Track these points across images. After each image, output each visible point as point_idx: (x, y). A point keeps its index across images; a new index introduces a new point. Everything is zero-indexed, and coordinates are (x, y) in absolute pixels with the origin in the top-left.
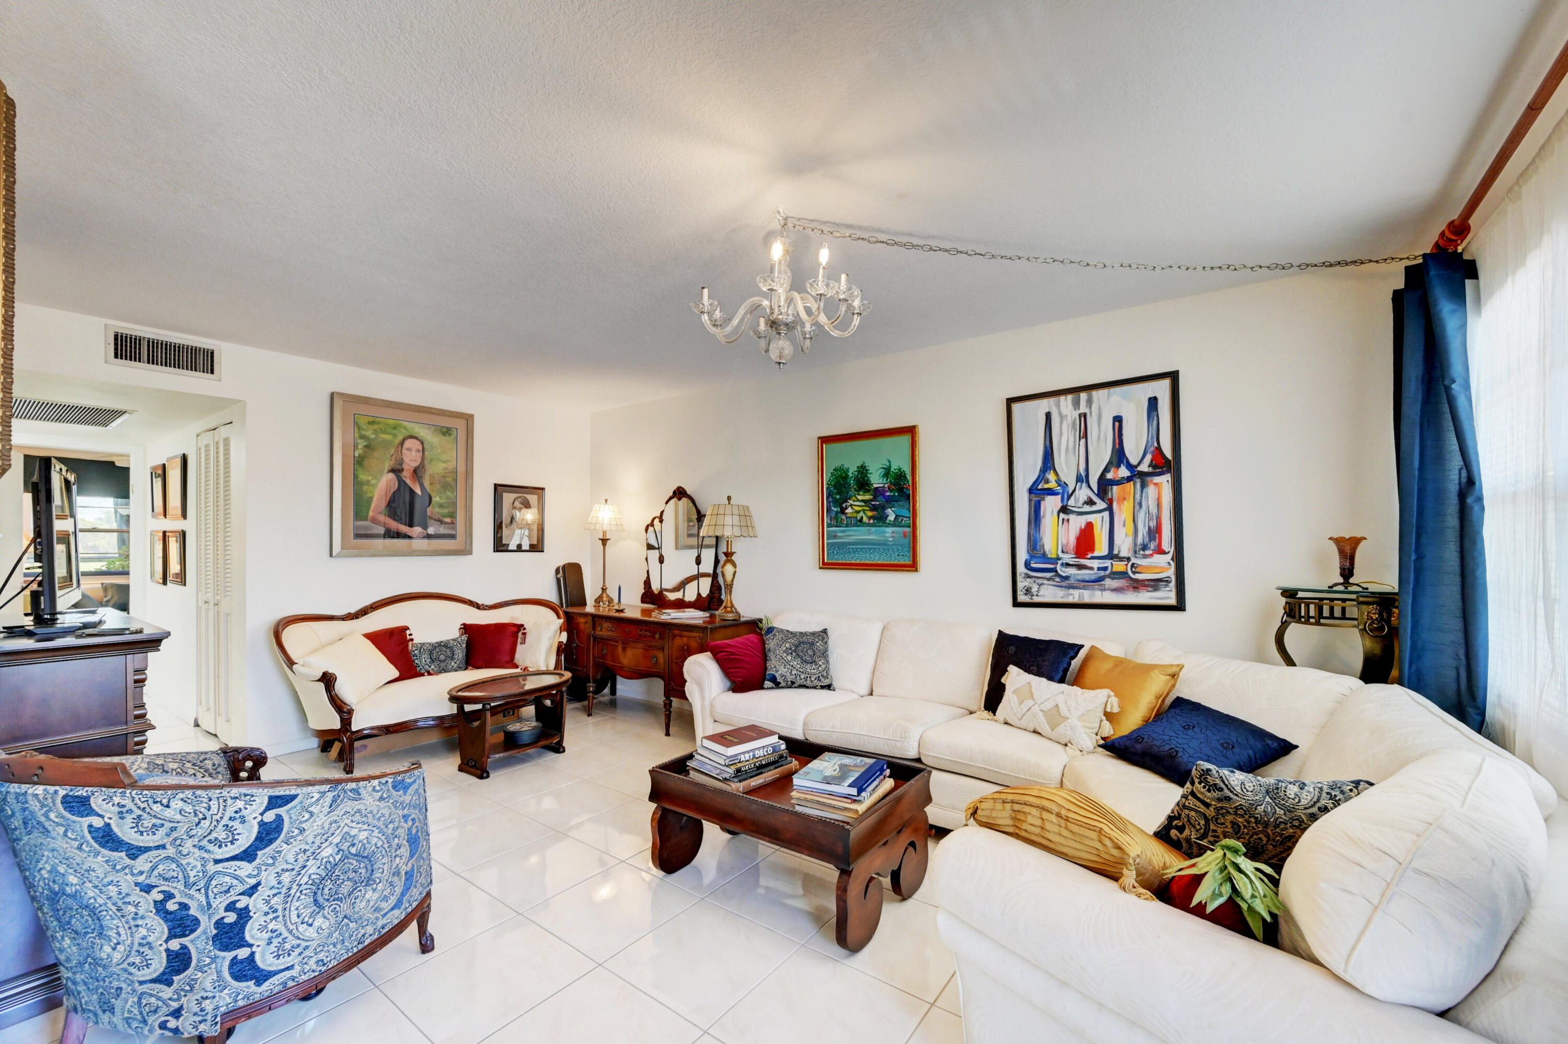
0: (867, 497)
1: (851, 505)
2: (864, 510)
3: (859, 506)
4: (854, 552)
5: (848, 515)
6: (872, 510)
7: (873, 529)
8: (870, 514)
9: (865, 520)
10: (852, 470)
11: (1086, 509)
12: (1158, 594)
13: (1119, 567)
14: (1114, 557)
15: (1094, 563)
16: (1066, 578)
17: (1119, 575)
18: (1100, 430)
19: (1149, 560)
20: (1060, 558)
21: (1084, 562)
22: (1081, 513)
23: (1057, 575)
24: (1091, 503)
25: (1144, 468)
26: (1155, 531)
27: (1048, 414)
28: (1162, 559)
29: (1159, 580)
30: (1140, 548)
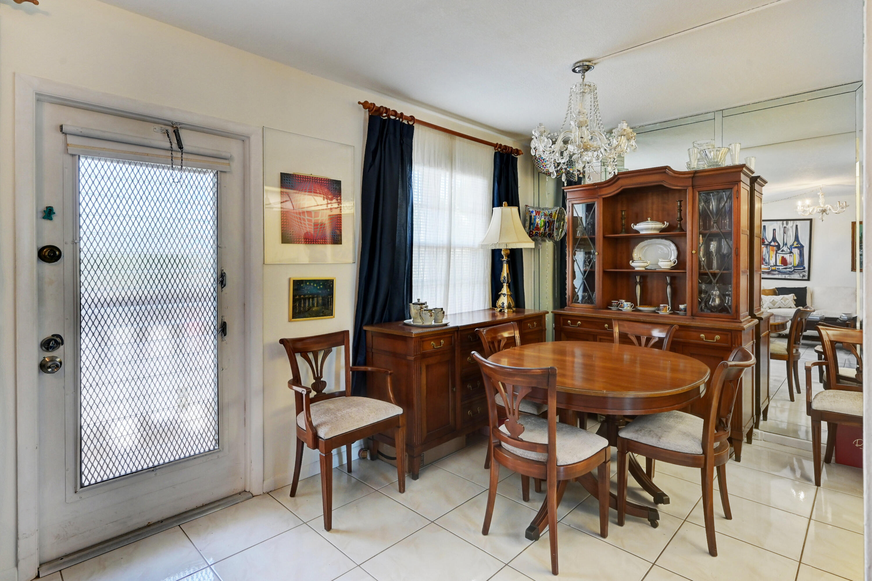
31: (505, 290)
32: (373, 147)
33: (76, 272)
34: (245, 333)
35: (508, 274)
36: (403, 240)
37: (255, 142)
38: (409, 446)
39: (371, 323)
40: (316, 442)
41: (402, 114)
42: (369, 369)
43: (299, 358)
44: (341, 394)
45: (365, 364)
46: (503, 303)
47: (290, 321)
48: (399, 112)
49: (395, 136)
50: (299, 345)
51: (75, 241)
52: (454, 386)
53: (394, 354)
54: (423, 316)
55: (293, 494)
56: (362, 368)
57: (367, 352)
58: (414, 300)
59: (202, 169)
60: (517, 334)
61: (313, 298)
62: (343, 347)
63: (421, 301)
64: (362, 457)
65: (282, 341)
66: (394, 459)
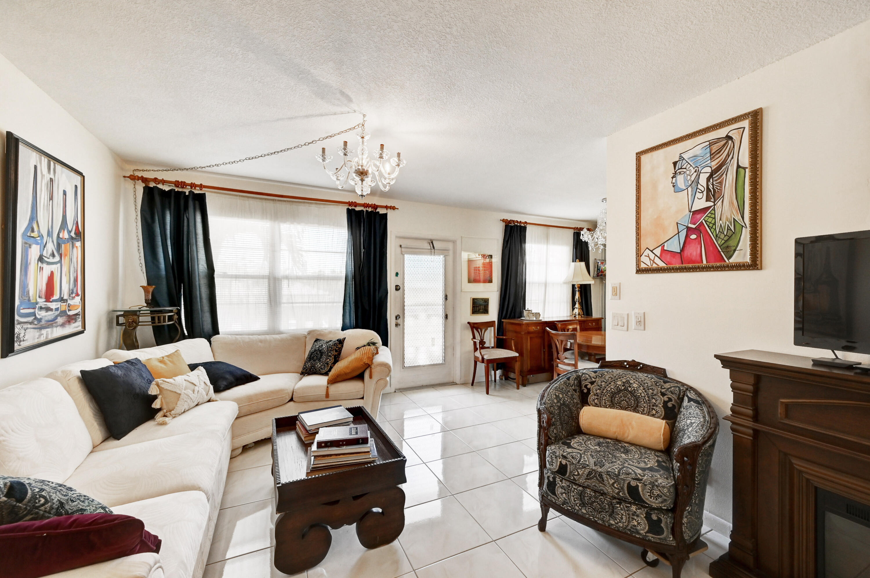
11: (51, 260)
12: (76, 324)
13: (63, 306)
14: (62, 300)
15: (53, 306)
16: (40, 320)
17: (63, 313)
18: (58, 197)
19: (74, 301)
20: (37, 303)
21: (49, 305)
22: (49, 263)
23: (36, 318)
24: (53, 255)
25: (73, 234)
26: (76, 280)
27: (36, 167)
28: (78, 299)
29: (77, 314)
30: (71, 292)
31: (577, 305)
32: (506, 239)
33: (404, 294)
34: (454, 319)
35: (579, 297)
36: (521, 281)
37: (458, 243)
38: (521, 372)
39: (505, 318)
40: (483, 360)
41: (520, 221)
42: (504, 337)
43: (475, 331)
44: (493, 348)
45: (503, 335)
46: (576, 313)
47: (471, 315)
48: (519, 221)
49: (517, 233)
50: (476, 326)
51: (403, 284)
52: (544, 348)
53: (516, 332)
54: (529, 315)
55: (472, 385)
56: (501, 337)
57: (503, 330)
58: (526, 309)
59: (439, 254)
60: (578, 327)
61: (480, 306)
62: (493, 328)
63: (529, 309)
64: (501, 379)
65: (469, 323)
66: (515, 379)
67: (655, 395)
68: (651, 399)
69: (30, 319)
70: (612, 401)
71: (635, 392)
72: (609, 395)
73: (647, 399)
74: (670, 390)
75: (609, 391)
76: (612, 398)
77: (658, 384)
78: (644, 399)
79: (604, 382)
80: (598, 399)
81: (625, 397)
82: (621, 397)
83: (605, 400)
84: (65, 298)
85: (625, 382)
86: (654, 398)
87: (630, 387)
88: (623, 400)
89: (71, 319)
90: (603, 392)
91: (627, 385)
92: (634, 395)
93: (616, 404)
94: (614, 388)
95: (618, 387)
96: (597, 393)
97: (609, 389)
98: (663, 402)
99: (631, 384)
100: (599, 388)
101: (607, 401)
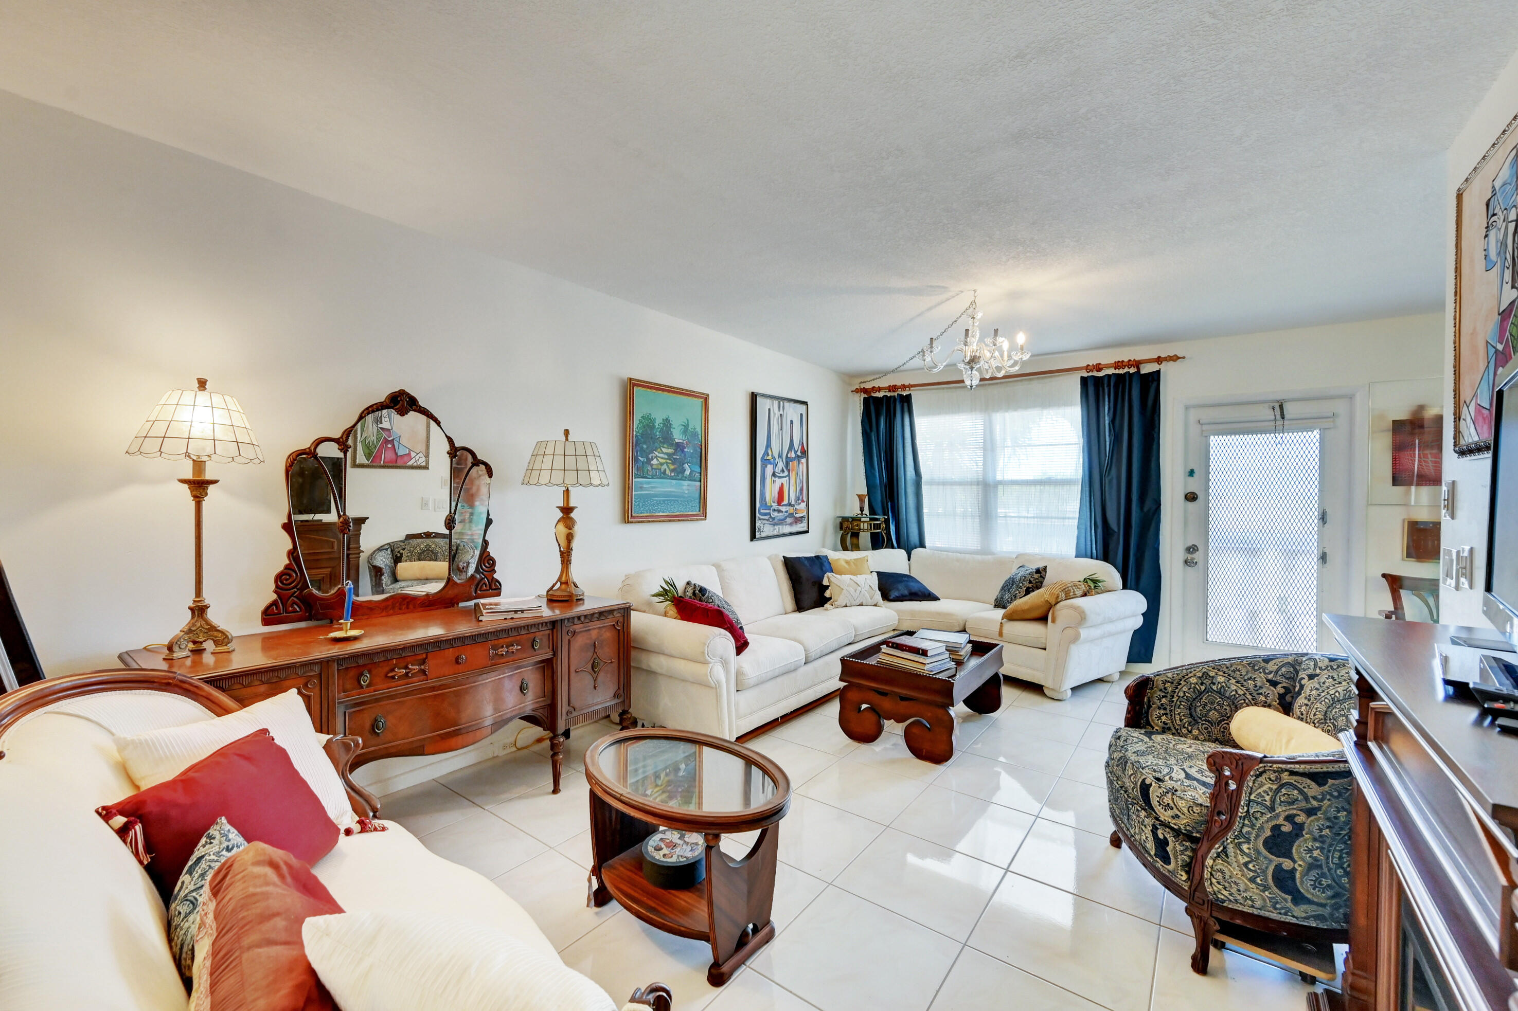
0: (670, 451)
1: (657, 457)
2: (667, 463)
3: (662, 458)
4: (658, 504)
5: (654, 467)
6: (673, 464)
7: (674, 482)
8: (672, 467)
9: (668, 472)
10: (658, 422)
11: (782, 475)
12: (802, 525)
13: (791, 510)
14: (790, 504)
15: (783, 509)
16: (774, 519)
17: (791, 515)
18: (786, 428)
19: (800, 506)
20: (771, 506)
21: (781, 508)
22: (780, 477)
23: (771, 517)
24: (783, 471)
25: (799, 453)
26: (802, 490)
27: (769, 410)
28: (803, 505)
29: (802, 517)
30: (797, 499)
33: (1207, 508)
47: (1403, 559)
51: (1207, 489)
65: (1385, 576)
67: (1261, 687)
68: (1257, 696)
69: (767, 517)
70: (1191, 715)
71: (1225, 690)
72: (1184, 706)
73: (1250, 697)
74: (1280, 673)
75: (1183, 697)
76: (1190, 709)
77: (1256, 668)
78: (1244, 700)
79: (1169, 682)
80: (1166, 714)
81: (1212, 703)
82: (1206, 705)
83: (1179, 714)
84: (793, 503)
85: (1202, 676)
86: (1261, 694)
87: (1214, 684)
88: (1211, 709)
89: (798, 520)
90: (1173, 701)
91: (1208, 682)
92: (1226, 697)
93: (1200, 718)
94: (1189, 691)
95: (1195, 687)
96: (1162, 705)
97: (1181, 694)
98: (1277, 696)
99: (1213, 677)
100: (1163, 694)
101: (1184, 716)
